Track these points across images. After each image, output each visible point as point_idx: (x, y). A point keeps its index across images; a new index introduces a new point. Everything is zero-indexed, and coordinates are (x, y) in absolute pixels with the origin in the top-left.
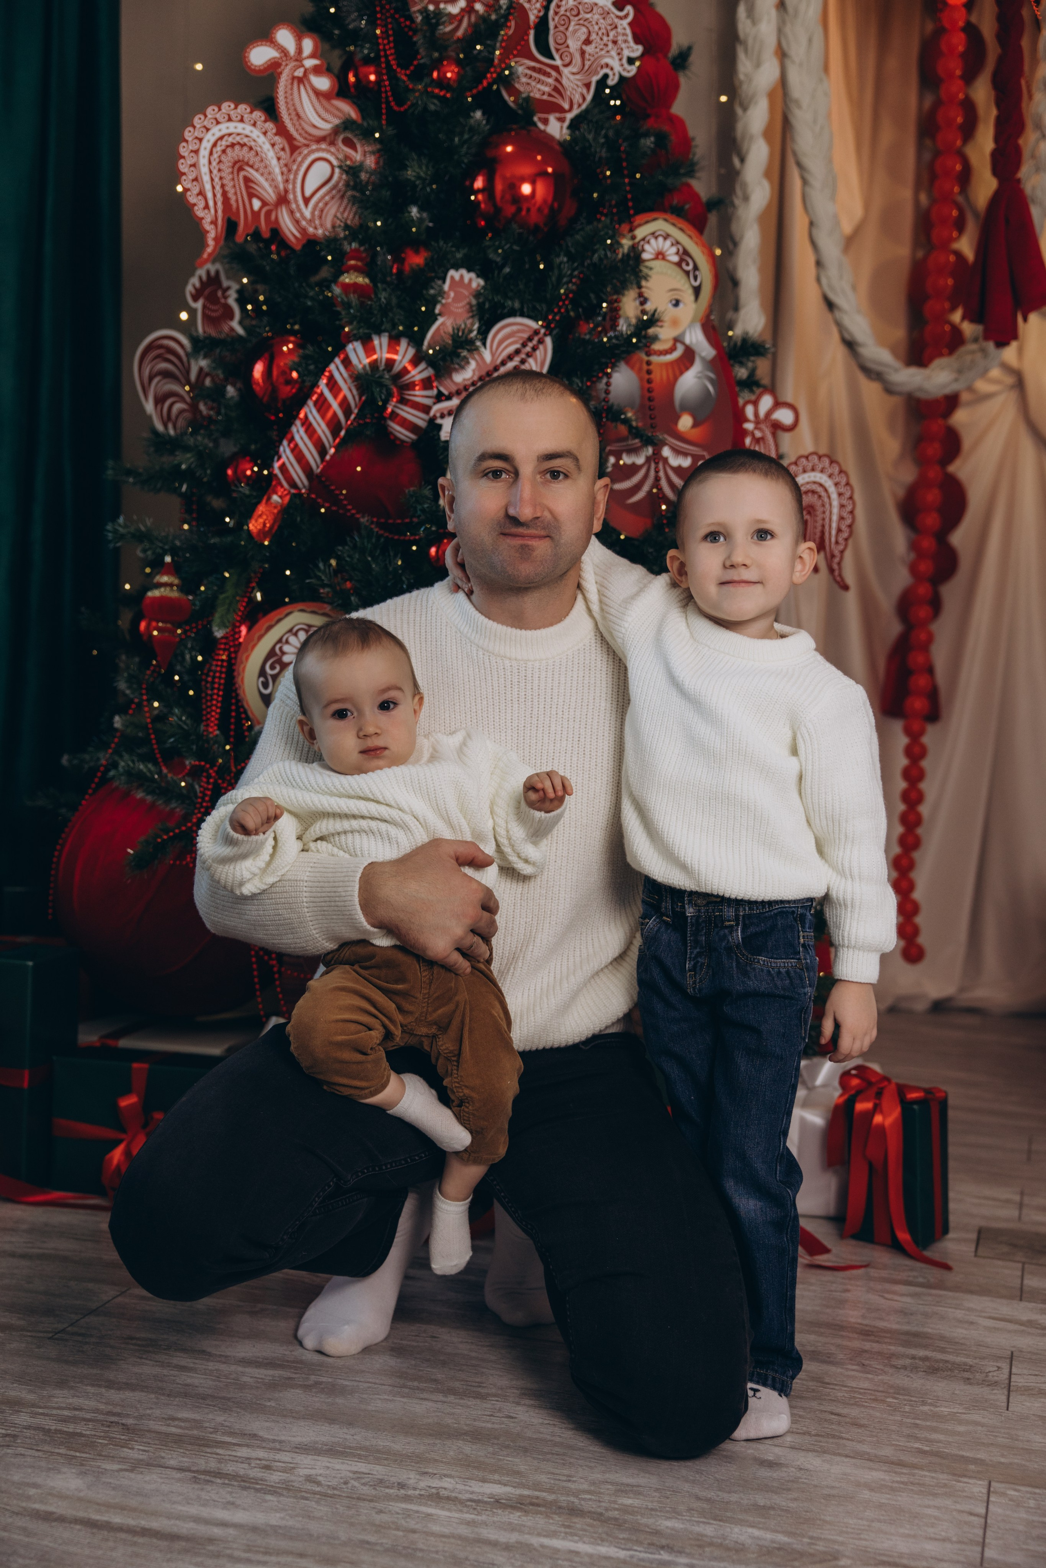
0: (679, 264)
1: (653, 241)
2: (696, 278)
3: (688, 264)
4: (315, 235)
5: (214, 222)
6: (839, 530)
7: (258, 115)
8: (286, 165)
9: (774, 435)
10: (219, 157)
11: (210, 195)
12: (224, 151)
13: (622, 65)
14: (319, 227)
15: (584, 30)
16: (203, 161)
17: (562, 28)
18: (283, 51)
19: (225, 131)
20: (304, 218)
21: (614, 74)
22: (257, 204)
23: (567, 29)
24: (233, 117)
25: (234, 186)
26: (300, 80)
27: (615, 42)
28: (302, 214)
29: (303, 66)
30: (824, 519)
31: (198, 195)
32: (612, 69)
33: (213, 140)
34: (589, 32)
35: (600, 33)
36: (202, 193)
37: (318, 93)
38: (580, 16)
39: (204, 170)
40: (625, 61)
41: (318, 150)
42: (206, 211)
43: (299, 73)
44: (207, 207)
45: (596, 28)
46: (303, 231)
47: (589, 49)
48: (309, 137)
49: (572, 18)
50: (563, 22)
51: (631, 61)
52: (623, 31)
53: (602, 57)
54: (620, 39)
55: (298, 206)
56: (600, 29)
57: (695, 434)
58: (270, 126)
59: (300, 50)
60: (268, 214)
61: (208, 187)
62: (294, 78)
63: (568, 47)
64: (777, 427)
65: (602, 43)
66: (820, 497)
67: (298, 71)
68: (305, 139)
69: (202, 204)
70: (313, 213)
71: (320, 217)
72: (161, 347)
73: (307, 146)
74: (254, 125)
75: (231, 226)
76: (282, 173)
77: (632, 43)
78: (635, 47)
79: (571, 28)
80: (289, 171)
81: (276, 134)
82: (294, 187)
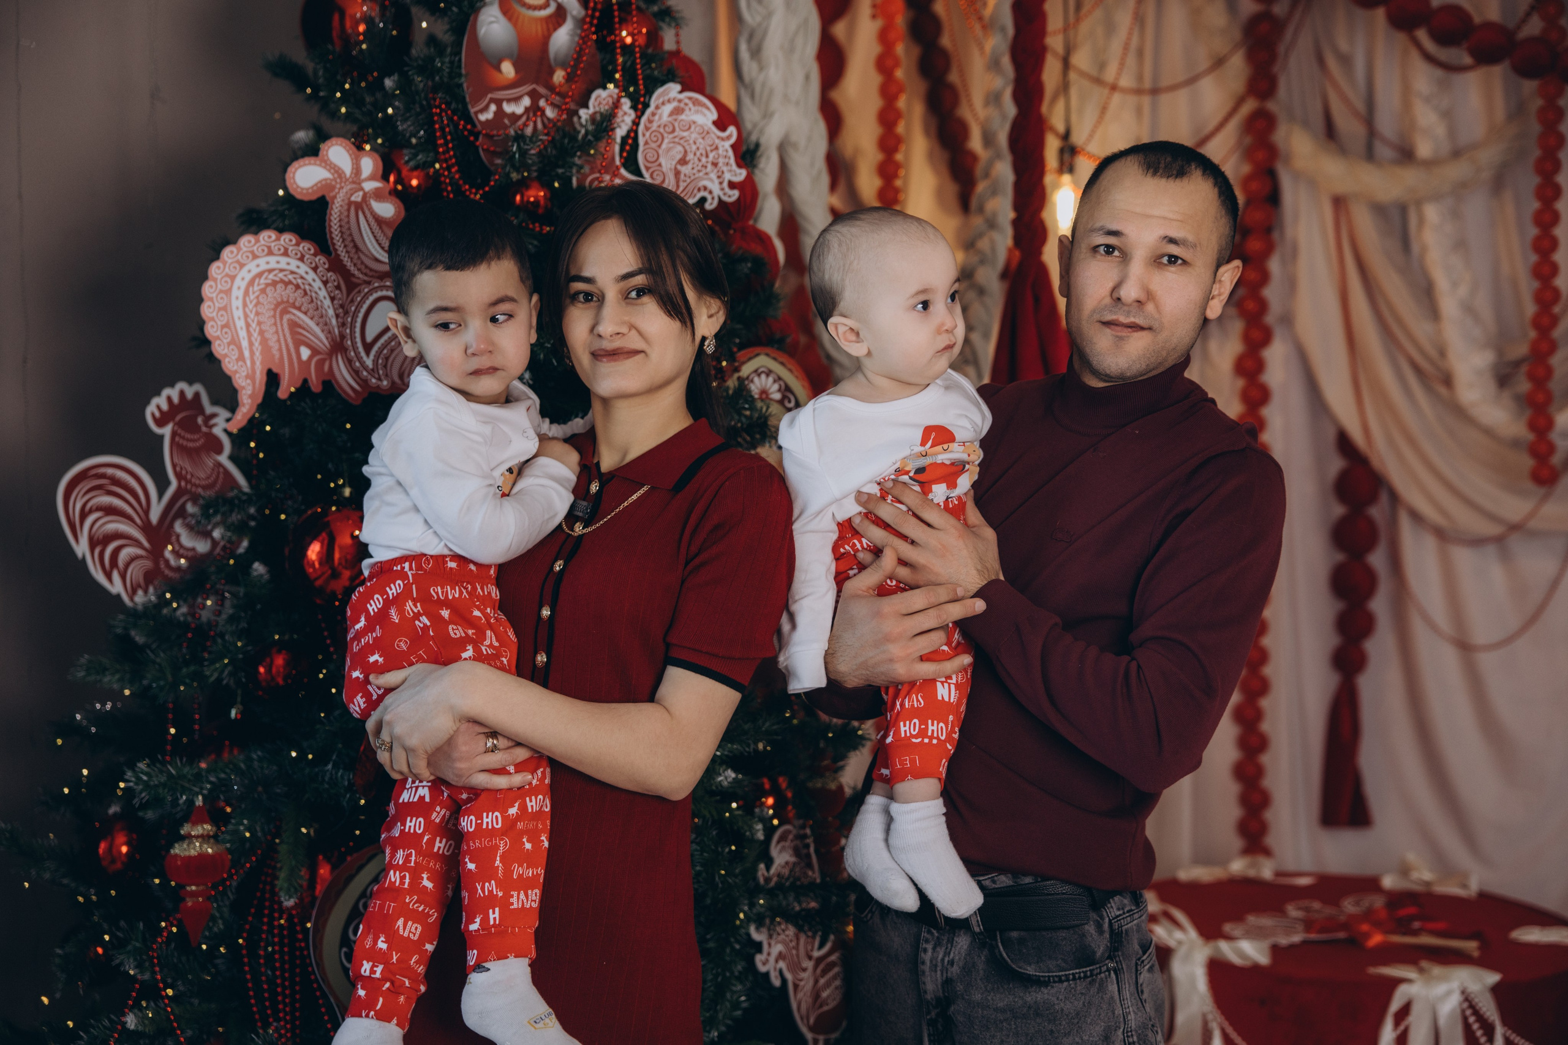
0: (781, 402)
1: (756, 379)
4: (378, 387)
5: (251, 377)
7: (306, 246)
8: (342, 306)
10: (257, 297)
11: (245, 344)
12: (263, 291)
13: (722, 189)
14: (383, 377)
15: (680, 148)
16: (237, 304)
17: (654, 145)
18: (336, 172)
19: (264, 267)
20: (365, 368)
21: (713, 198)
22: (305, 353)
23: (660, 146)
24: (275, 250)
25: (277, 332)
26: (358, 206)
27: (715, 164)
28: (362, 363)
29: (362, 189)
31: (229, 344)
32: (711, 192)
33: (248, 277)
34: (686, 152)
35: (698, 154)
36: (235, 342)
37: (380, 221)
38: (676, 134)
39: (238, 314)
40: (725, 184)
41: (381, 288)
42: (240, 363)
43: (357, 197)
44: (241, 357)
45: (694, 147)
46: (364, 383)
47: (684, 170)
48: (368, 271)
49: (665, 135)
50: (655, 139)
51: (732, 185)
52: (725, 153)
53: (701, 179)
54: (721, 161)
55: (357, 354)
56: (698, 149)
58: (321, 259)
59: (357, 170)
60: (320, 364)
61: (243, 334)
62: (350, 203)
63: (660, 165)
65: (700, 164)
67: (356, 195)
68: (366, 274)
69: (235, 355)
70: (375, 362)
71: (385, 366)
72: (103, 476)
73: (369, 283)
74: (302, 259)
75: (273, 379)
76: (337, 316)
77: (734, 167)
78: (738, 171)
79: (664, 146)
80: (346, 313)
81: (328, 270)
82: (352, 332)
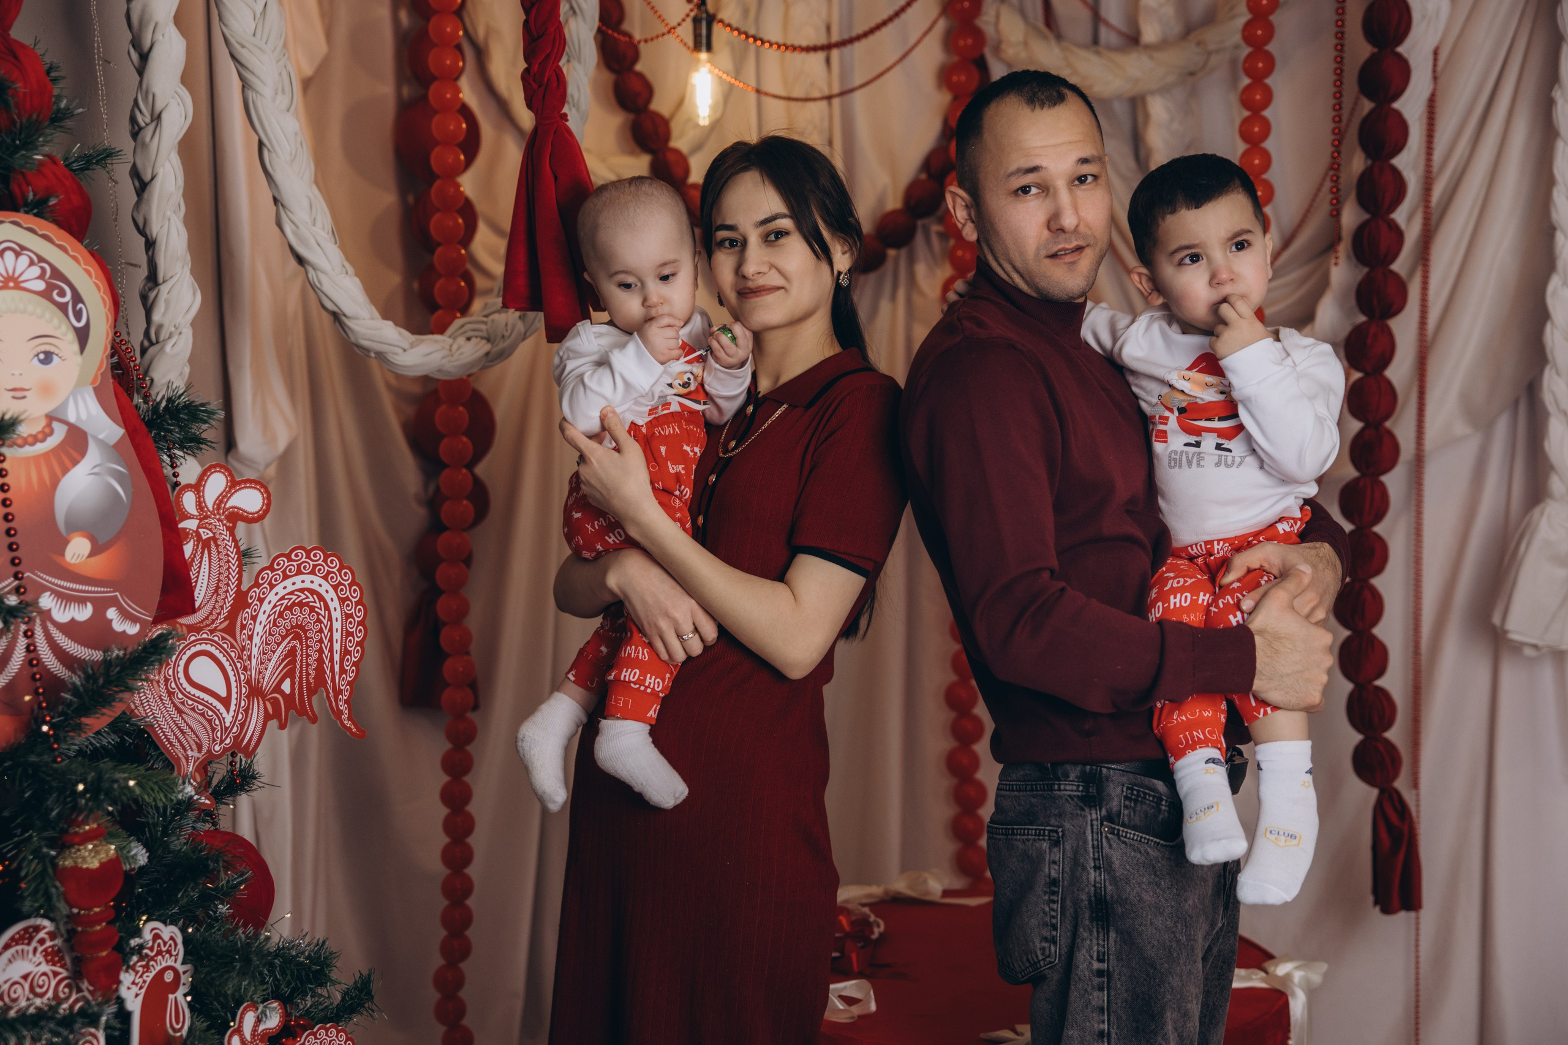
0: (46, 294)
2: (78, 315)
3: (62, 294)
6: (345, 652)
9: (232, 531)
30: (321, 641)
57: (99, 566)
64: (235, 517)
66: (312, 609)
